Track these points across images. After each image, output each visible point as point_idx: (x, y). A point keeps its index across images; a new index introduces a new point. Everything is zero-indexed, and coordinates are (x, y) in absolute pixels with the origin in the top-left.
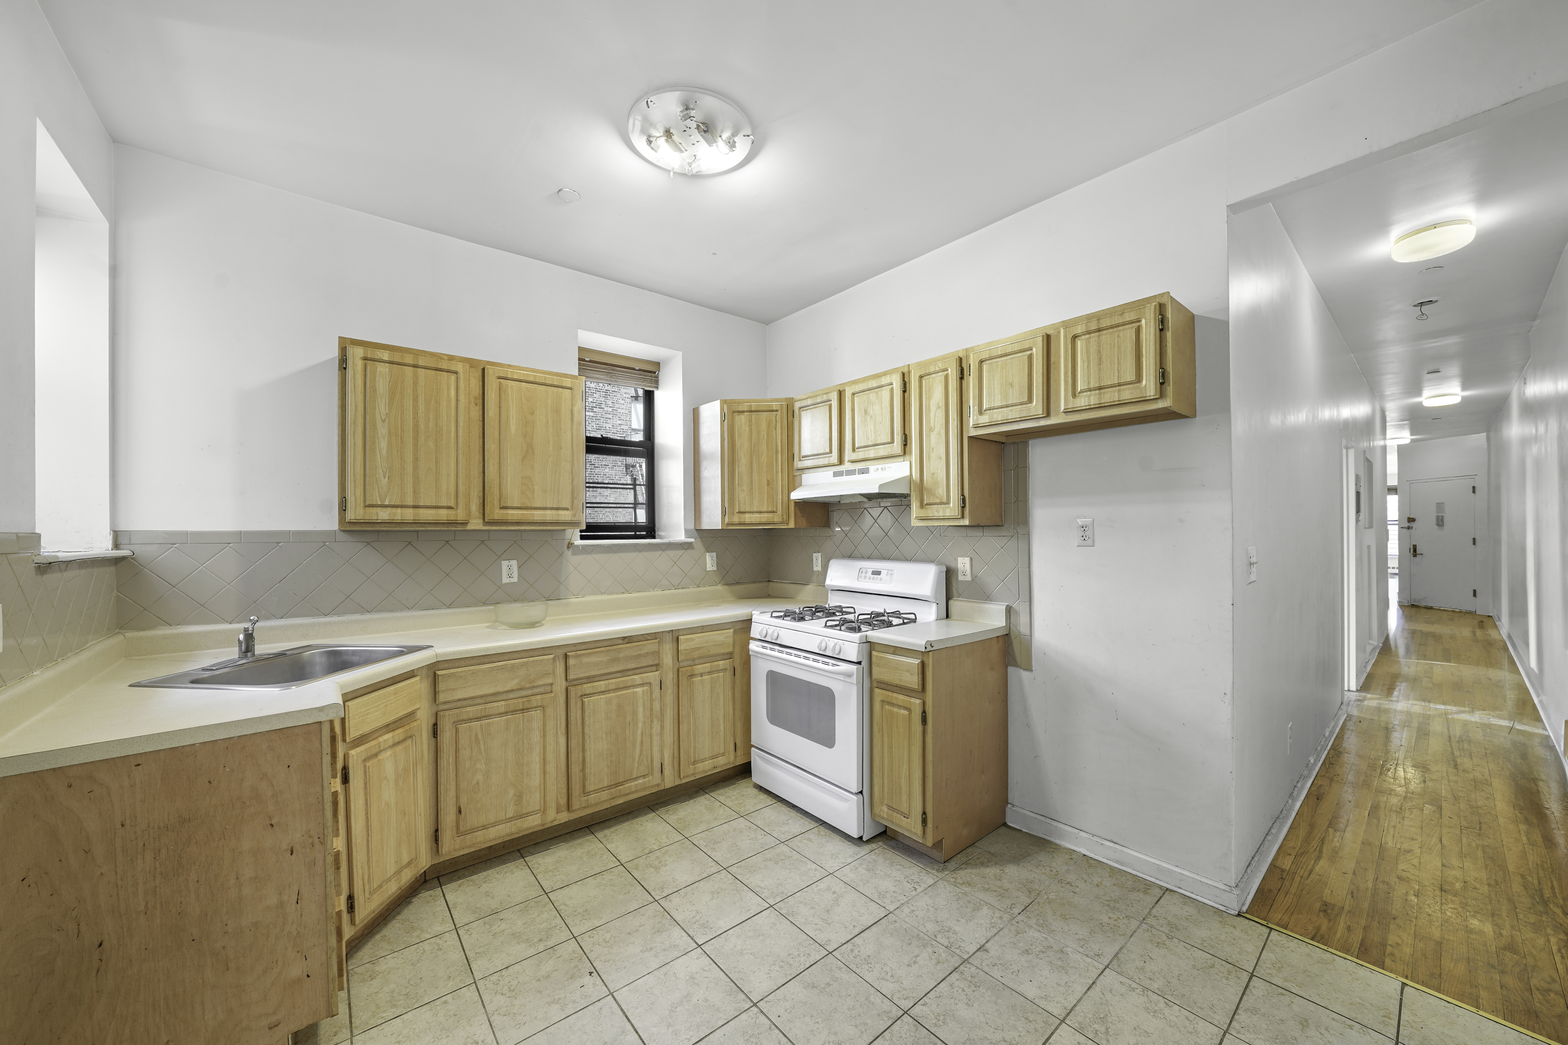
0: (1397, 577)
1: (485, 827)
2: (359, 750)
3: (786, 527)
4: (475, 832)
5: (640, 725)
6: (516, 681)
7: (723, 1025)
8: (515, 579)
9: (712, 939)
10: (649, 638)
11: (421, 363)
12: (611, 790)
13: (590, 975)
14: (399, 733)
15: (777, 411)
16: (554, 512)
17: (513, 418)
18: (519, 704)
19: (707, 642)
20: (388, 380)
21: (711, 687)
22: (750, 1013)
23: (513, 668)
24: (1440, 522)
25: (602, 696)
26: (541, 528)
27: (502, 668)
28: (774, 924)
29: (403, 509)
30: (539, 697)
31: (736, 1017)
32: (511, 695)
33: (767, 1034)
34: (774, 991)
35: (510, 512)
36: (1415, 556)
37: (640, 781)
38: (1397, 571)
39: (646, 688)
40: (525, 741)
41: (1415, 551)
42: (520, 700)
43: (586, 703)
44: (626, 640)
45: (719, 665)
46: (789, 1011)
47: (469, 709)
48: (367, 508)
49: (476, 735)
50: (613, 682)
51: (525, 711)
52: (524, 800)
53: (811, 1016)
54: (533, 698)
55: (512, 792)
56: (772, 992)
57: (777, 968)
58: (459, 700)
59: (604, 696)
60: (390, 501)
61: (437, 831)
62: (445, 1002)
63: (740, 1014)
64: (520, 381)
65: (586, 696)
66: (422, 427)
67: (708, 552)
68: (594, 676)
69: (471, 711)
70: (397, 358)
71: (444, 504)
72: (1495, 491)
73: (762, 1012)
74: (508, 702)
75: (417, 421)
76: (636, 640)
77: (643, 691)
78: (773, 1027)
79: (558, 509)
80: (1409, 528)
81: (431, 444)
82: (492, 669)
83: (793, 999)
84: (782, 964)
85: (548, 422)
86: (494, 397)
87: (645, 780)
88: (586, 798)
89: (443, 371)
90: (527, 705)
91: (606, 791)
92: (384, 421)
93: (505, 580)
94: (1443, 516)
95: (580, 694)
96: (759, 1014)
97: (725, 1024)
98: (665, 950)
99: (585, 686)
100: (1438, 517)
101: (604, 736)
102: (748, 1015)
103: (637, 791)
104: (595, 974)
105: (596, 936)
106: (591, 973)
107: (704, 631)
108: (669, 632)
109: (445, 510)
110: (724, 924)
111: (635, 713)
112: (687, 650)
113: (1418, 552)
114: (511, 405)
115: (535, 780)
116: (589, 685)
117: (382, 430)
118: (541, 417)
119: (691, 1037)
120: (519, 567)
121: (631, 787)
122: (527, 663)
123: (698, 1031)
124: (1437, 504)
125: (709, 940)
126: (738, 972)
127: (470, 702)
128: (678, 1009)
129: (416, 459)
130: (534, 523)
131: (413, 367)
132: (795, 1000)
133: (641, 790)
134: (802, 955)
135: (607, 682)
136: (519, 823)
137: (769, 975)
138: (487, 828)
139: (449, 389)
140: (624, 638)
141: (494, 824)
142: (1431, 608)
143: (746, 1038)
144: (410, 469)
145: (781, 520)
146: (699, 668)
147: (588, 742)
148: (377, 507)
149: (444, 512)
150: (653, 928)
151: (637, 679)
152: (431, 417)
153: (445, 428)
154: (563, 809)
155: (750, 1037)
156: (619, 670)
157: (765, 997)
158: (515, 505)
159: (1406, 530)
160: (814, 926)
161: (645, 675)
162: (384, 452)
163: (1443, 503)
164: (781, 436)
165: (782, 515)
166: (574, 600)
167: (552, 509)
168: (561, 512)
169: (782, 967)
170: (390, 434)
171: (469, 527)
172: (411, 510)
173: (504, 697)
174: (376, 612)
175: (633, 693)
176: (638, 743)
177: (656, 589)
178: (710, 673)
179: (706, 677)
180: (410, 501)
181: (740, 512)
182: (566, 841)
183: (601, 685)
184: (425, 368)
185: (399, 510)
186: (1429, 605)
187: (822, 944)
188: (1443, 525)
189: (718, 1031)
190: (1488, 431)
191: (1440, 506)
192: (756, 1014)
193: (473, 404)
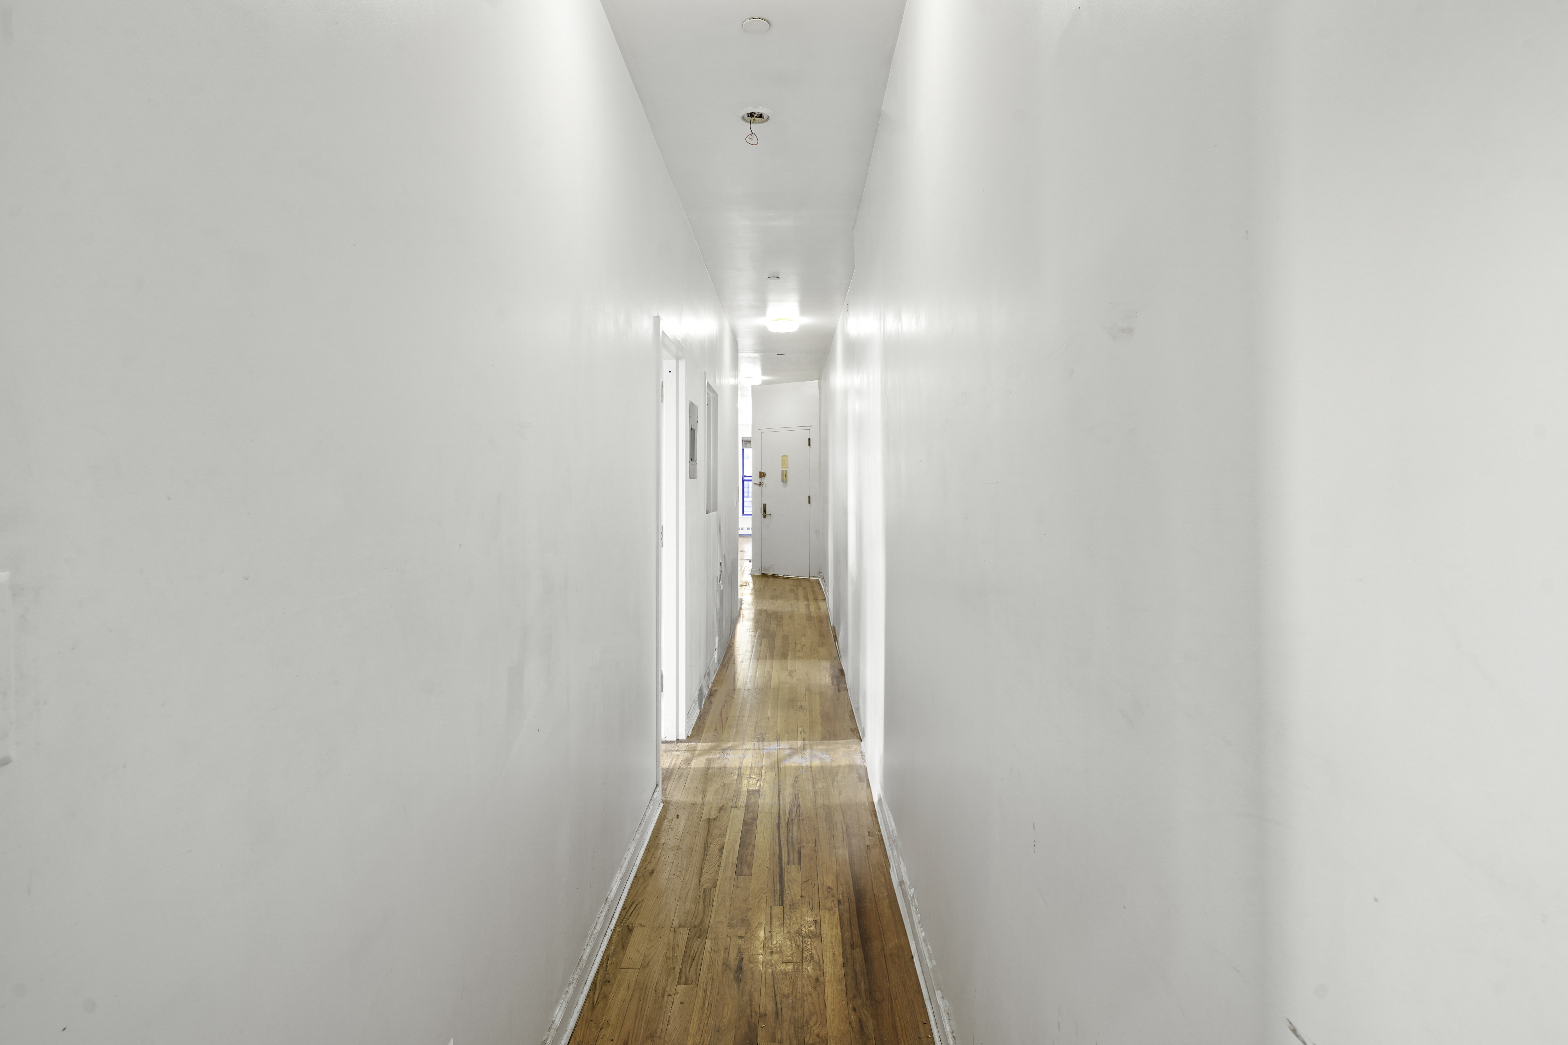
0: (750, 539)
24: (784, 478)
36: (765, 517)
38: (750, 532)
41: (765, 513)
72: (824, 443)
80: (760, 484)
94: (786, 471)
100: (783, 472)
113: (768, 513)
124: (782, 457)
142: (776, 577)
159: (758, 487)
163: (787, 456)
186: (776, 573)
188: (786, 482)
190: (820, 379)
191: (784, 458)
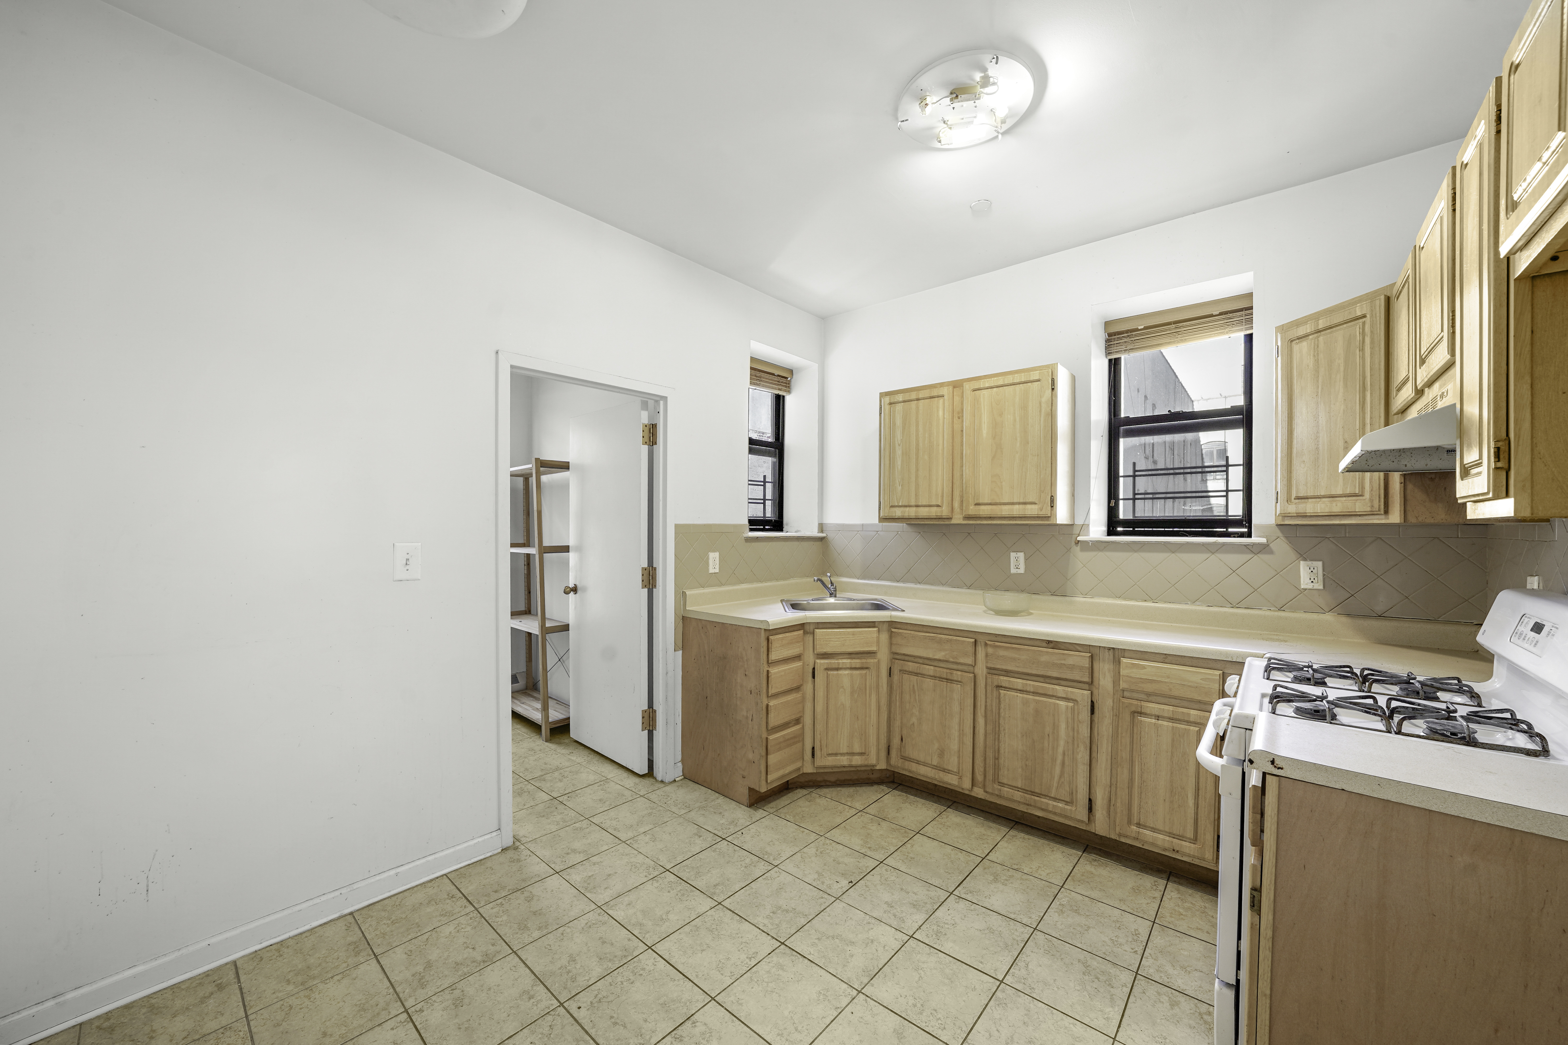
1: (918, 762)
2: (823, 661)
3: (1383, 522)
4: (912, 762)
5: (1062, 743)
6: (943, 653)
7: (830, 973)
8: (1022, 570)
9: (925, 943)
10: (1079, 649)
11: (921, 396)
12: (1026, 795)
13: (849, 882)
14: (856, 662)
15: (1364, 316)
16: (1021, 506)
17: (985, 423)
18: (944, 673)
19: (1168, 677)
20: (902, 415)
21: (1173, 740)
22: (849, 990)
23: (940, 642)
25: (1019, 694)
26: (1011, 522)
27: (932, 639)
28: (974, 989)
29: (910, 508)
30: (959, 673)
31: (842, 981)
32: (942, 665)
33: (831, 1006)
34: (881, 1005)
35: (982, 507)
37: (1060, 805)
39: (1071, 704)
40: (948, 707)
42: (945, 670)
43: (1002, 695)
44: (1051, 645)
45: (1189, 714)
46: (861, 1020)
47: (910, 664)
48: (891, 508)
49: (914, 686)
50: (1031, 684)
51: (949, 681)
52: (945, 757)
53: (861, 1041)
54: (955, 672)
55: (936, 746)
56: (879, 1003)
57: (911, 1001)
58: (904, 655)
59: (1021, 695)
60: (902, 502)
61: (889, 747)
62: (803, 832)
63: (846, 983)
64: (992, 388)
65: (1003, 689)
66: (921, 445)
67: (1305, 559)
68: (1011, 672)
69: (911, 666)
70: (907, 397)
71: (934, 503)
73: (853, 999)
74: (936, 668)
75: (918, 441)
76: (1063, 647)
77: (1067, 707)
78: (840, 1010)
79: (1025, 503)
81: (926, 457)
82: (925, 637)
83: (876, 1021)
84: (919, 1005)
85: (1015, 421)
86: (969, 408)
87: (1066, 807)
88: (999, 787)
89: (935, 397)
90: (949, 677)
91: (1020, 793)
92: (899, 445)
93: (1013, 571)
95: (996, 684)
96: (850, 996)
97: (833, 975)
98: (895, 916)
99: (1002, 678)
101: (1019, 736)
102: (847, 989)
103: (1055, 813)
104: (851, 884)
105: (889, 873)
106: (851, 882)
107: (1166, 661)
108: (1109, 649)
109: (935, 508)
110: (948, 947)
111: (1055, 727)
112: (1131, 677)
114: (983, 411)
115: (954, 746)
116: (1005, 678)
117: (899, 452)
118: (1009, 416)
119: (813, 955)
120: (1026, 560)
121: (1048, 804)
122: (951, 640)
123: (819, 958)
125: (922, 942)
126: (893, 972)
127: (912, 659)
128: (836, 940)
129: (917, 470)
130: (1005, 517)
131: (917, 400)
132: (876, 1024)
133: (1060, 815)
134: (940, 1022)
135: (1025, 682)
136: (941, 774)
137: (899, 996)
138: (920, 764)
139: (938, 411)
140: (1049, 642)
141: (925, 764)
143: (822, 991)
144: (913, 479)
145: (1369, 509)
146: (1152, 707)
147: (1003, 734)
148: (896, 507)
149: (934, 509)
150: (916, 901)
151: (1060, 690)
152: (927, 435)
153: (935, 443)
154: (980, 786)
155: (824, 994)
156: (1037, 673)
157: (870, 998)
158: (986, 501)
160: (995, 1029)
161: (1070, 689)
162: (899, 467)
164: (1371, 358)
165: (1371, 500)
166: (1080, 599)
167: (1019, 503)
168: (1029, 506)
169: (915, 1006)
170: (903, 453)
171: (954, 521)
172: (914, 509)
173: (935, 663)
174: (924, 584)
175: (1055, 704)
176: (1059, 761)
177: (1197, 603)
178: (1171, 719)
179: (1165, 723)
180: (913, 503)
181: (1298, 498)
182: (986, 819)
183: (1019, 683)
184: (923, 399)
185: (908, 509)
187: (968, 1040)
189: (824, 971)
192: (849, 995)
193: (957, 418)
